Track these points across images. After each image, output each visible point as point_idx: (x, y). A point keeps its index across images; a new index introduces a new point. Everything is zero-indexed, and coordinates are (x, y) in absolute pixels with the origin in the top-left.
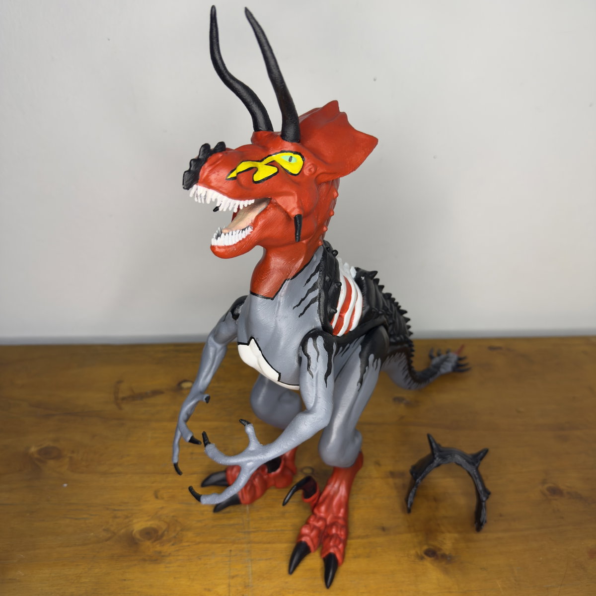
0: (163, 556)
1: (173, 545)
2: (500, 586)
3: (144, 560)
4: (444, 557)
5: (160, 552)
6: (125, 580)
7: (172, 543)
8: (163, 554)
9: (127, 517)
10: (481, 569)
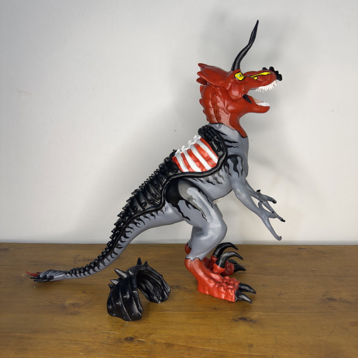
0: (79, 313)
1: (86, 309)
2: (286, 334)
3: (68, 314)
4: (251, 321)
5: (78, 311)
6: (53, 320)
7: (85, 309)
8: (79, 312)
9: (64, 299)
10: (275, 326)
